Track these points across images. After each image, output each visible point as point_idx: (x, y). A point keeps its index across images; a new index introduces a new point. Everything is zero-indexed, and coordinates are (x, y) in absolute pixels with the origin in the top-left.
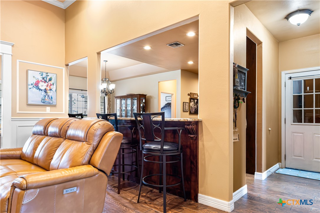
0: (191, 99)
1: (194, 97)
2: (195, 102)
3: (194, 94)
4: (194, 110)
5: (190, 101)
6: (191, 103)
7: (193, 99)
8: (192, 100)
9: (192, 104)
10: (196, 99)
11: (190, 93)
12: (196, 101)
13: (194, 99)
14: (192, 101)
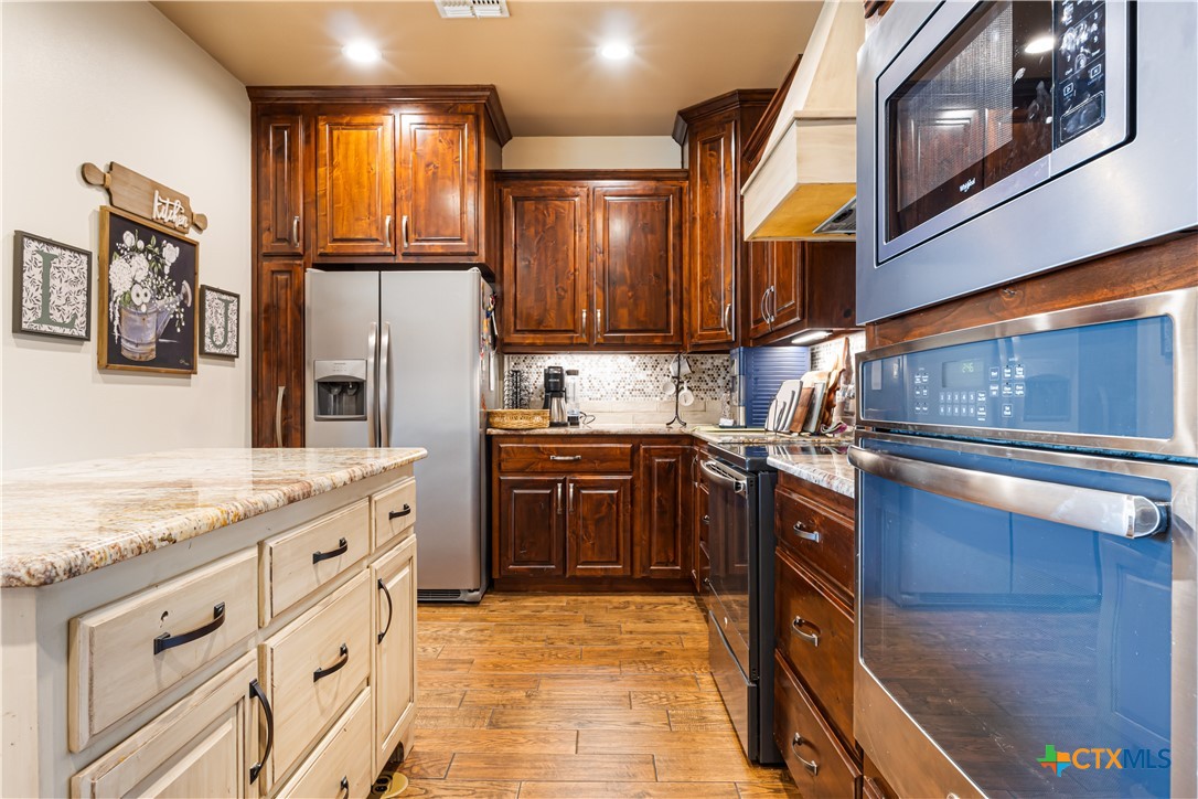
0: (117, 224)
1: (156, 214)
2: (158, 258)
3: (155, 186)
4: (151, 336)
5: (114, 247)
6: (118, 263)
7: (144, 232)
8: (129, 238)
9: (129, 273)
10: (176, 241)
11: (111, 166)
12: (171, 253)
13: (152, 235)
14: (134, 249)
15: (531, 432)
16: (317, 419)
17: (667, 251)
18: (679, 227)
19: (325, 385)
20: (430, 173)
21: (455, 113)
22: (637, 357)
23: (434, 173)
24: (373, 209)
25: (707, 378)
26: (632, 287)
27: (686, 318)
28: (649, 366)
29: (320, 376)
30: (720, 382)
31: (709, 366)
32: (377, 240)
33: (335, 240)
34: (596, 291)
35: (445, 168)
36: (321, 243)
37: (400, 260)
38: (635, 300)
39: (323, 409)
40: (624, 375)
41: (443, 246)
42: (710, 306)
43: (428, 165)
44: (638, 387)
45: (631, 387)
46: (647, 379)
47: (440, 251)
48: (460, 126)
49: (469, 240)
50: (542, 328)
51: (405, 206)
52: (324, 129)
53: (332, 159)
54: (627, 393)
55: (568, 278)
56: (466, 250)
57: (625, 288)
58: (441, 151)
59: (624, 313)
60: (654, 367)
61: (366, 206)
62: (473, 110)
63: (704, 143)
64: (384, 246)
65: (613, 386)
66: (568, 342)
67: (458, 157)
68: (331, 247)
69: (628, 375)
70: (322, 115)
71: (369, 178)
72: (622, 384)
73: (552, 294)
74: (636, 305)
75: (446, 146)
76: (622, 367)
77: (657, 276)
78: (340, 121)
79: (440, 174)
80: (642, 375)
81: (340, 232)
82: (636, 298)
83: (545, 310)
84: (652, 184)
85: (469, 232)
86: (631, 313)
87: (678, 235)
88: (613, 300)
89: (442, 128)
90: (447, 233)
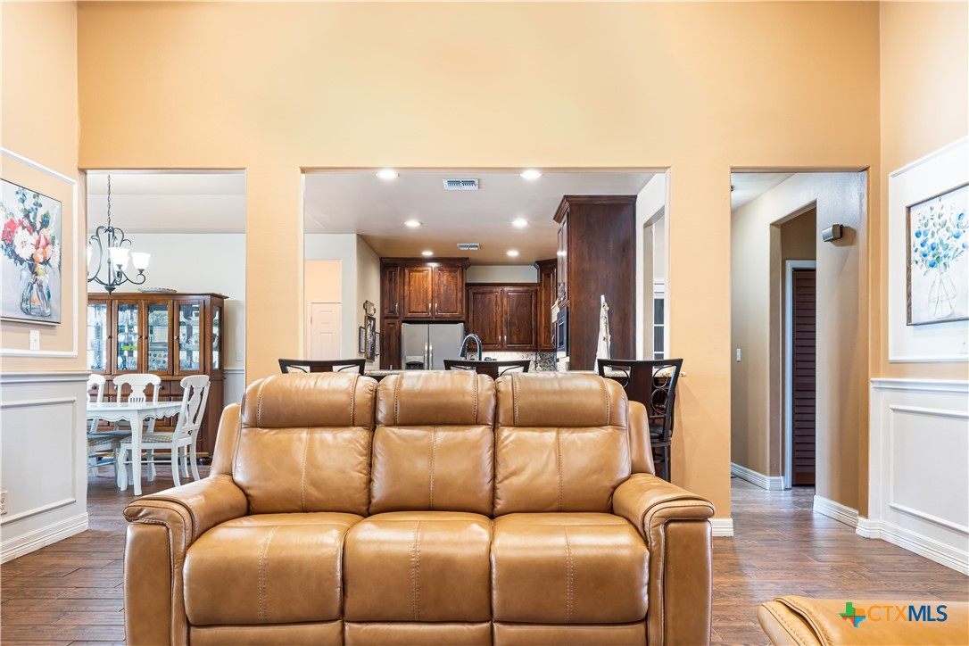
14: (369, 325)
17: (532, 314)
18: (536, 304)
19: (409, 365)
20: (445, 288)
21: (454, 267)
22: (520, 354)
24: (424, 301)
26: (518, 327)
27: (538, 340)
28: (525, 357)
29: (407, 362)
32: (425, 312)
33: (411, 312)
34: (504, 328)
35: (451, 287)
36: (406, 314)
37: (435, 319)
38: (519, 332)
43: (445, 286)
47: (450, 316)
48: (456, 271)
49: (459, 312)
51: (437, 300)
52: (406, 271)
53: (410, 283)
55: (494, 324)
56: (458, 316)
57: (515, 327)
58: (450, 280)
59: (515, 337)
61: (422, 300)
62: (461, 266)
64: (428, 315)
66: (494, 348)
68: (409, 315)
70: (406, 267)
71: (423, 290)
73: (487, 330)
74: (520, 334)
75: (451, 278)
76: (514, 357)
77: (527, 323)
78: (413, 269)
79: (448, 289)
81: (413, 310)
83: (485, 336)
84: (526, 288)
85: (459, 309)
86: (518, 337)
87: (536, 307)
88: (511, 332)
89: (450, 272)
90: (452, 310)
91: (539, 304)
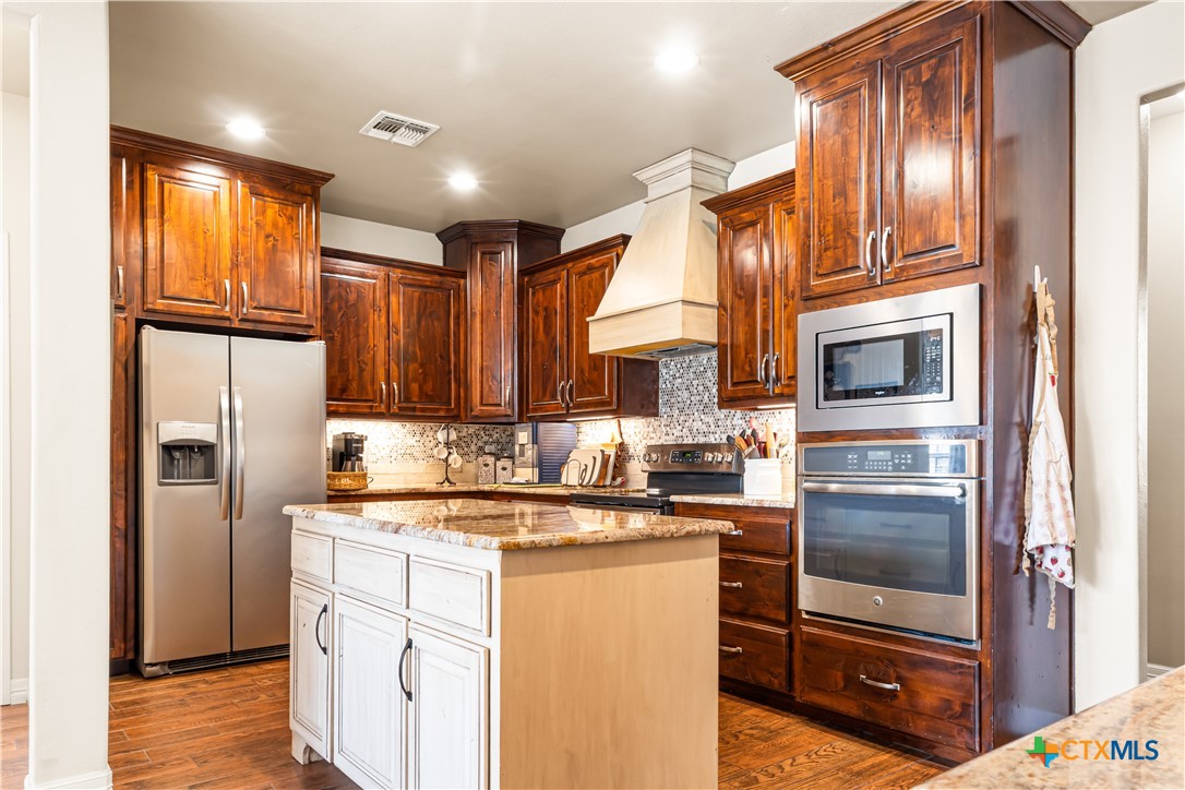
15: (359, 493)
16: (160, 484)
17: (449, 337)
18: (457, 317)
19: (168, 449)
20: (270, 244)
21: (292, 191)
22: (408, 425)
23: (273, 245)
24: (209, 271)
25: (463, 445)
26: (422, 365)
27: (462, 394)
28: (418, 433)
29: (164, 439)
30: (473, 448)
31: (464, 434)
32: (213, 303)
33: (164, 298)
34: (393, 366)
35: (284, 243)
36: (150, 298)
37: (236, 324)
38: (425, 376)
39: (166, 472)
40: (397, 441)
41: (282, 317)
42: (490, 386)
43: (268, 236)
44: (408, 452)
45: (403, 452)
46: (415, 444)
47: (280, 320)
48: (300, 205)
49: (308, 313)
50: (344, 397)
51: (244, 272)
52: (153, 177)
53: (162, 212)
54: (400, 457)
55: (369, 353)
56: (306, 323)
57: (416, 365)
58: (280, 225)
59: (415, 387)
60: (422, 434)
61: (202, 267)
62: (310, 192)
63: (483, 254)
64: (222, 309)
65: (387, 450)
66: (367, 411)
67: (298, 234)
68: (161, 304)
69: (400, 441)
70: (152, 163)
71: (205, 238)
72: (395, 449)
73: (354, 365)
74: (425, 380)
75: (285, 221)
76: (395, 433)
77: (441, 357)
78: (173, 175)
79: (279, 247)
80: (412, 441)
81: (172, 289)
82: (425, 375)
83: (348, 380)
84: (437, 278)
85: (308, 305)
86: (421, 388)
87: (457, 324)
88: (406, 375)
89: (283, 202)
90: (288, 305)
91: (462, 317)
